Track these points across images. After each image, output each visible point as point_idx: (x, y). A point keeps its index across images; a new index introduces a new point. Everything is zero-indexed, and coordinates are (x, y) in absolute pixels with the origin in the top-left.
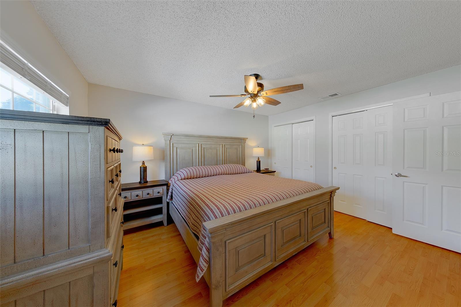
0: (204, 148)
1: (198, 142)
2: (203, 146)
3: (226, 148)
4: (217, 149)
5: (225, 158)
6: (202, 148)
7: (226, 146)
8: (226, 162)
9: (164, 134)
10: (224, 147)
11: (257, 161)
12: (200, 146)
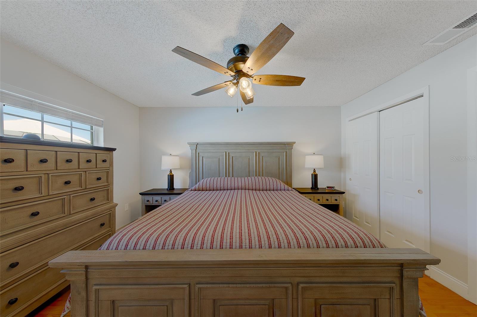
1: (225, 151)
2: (231, 155)
3: (262, 157)
4: (249, 157)
5: (261, 170)
7: (262, 154)
8: (261, 174)
9: (189, 144)
10: (258, 155)
11: (312, 174)
12: (228, 155)
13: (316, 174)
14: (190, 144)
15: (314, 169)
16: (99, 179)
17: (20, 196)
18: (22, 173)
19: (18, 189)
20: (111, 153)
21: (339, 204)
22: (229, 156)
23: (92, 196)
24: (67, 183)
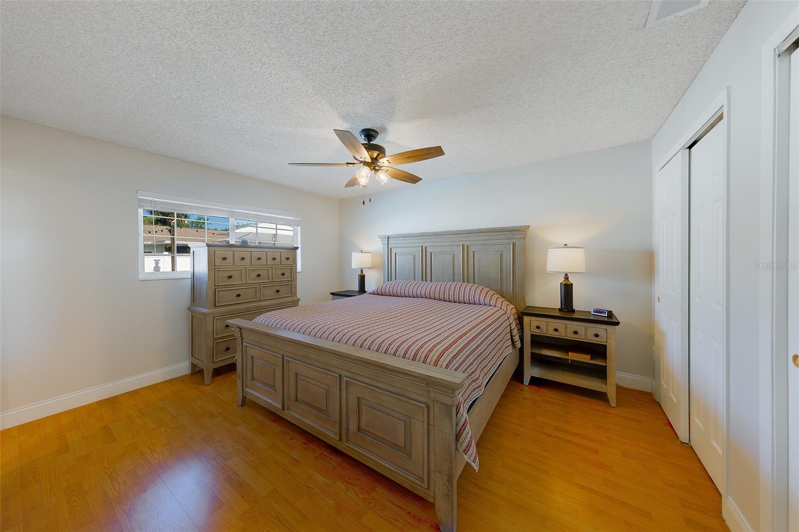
0: (431, 253)
1: (422, 244)
2: (429, 250)
3: (474, 252)
4: (453, 253)
5: (471, 272)
6: (427, 253)
7: (472, 249)
9: (380, 237)
10: (466, 249)
11: (561, 283)
12: (424, 250)
13: (569, 283)
14: (382, 238)
15: (566, 275)
16: (283, 274)
17: (231, 282)
18: (231, 267)
19: (230, 277)
20: (294, 251)
21: (605, 344)
22: (426, 252)
23: (277, 288)
24: (259, 276)
